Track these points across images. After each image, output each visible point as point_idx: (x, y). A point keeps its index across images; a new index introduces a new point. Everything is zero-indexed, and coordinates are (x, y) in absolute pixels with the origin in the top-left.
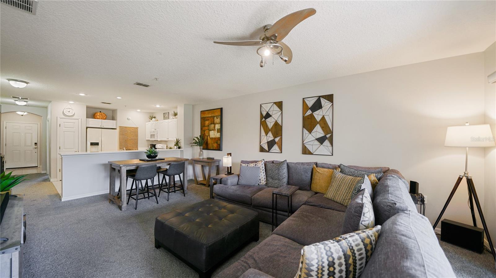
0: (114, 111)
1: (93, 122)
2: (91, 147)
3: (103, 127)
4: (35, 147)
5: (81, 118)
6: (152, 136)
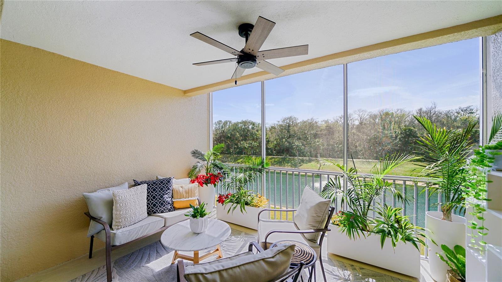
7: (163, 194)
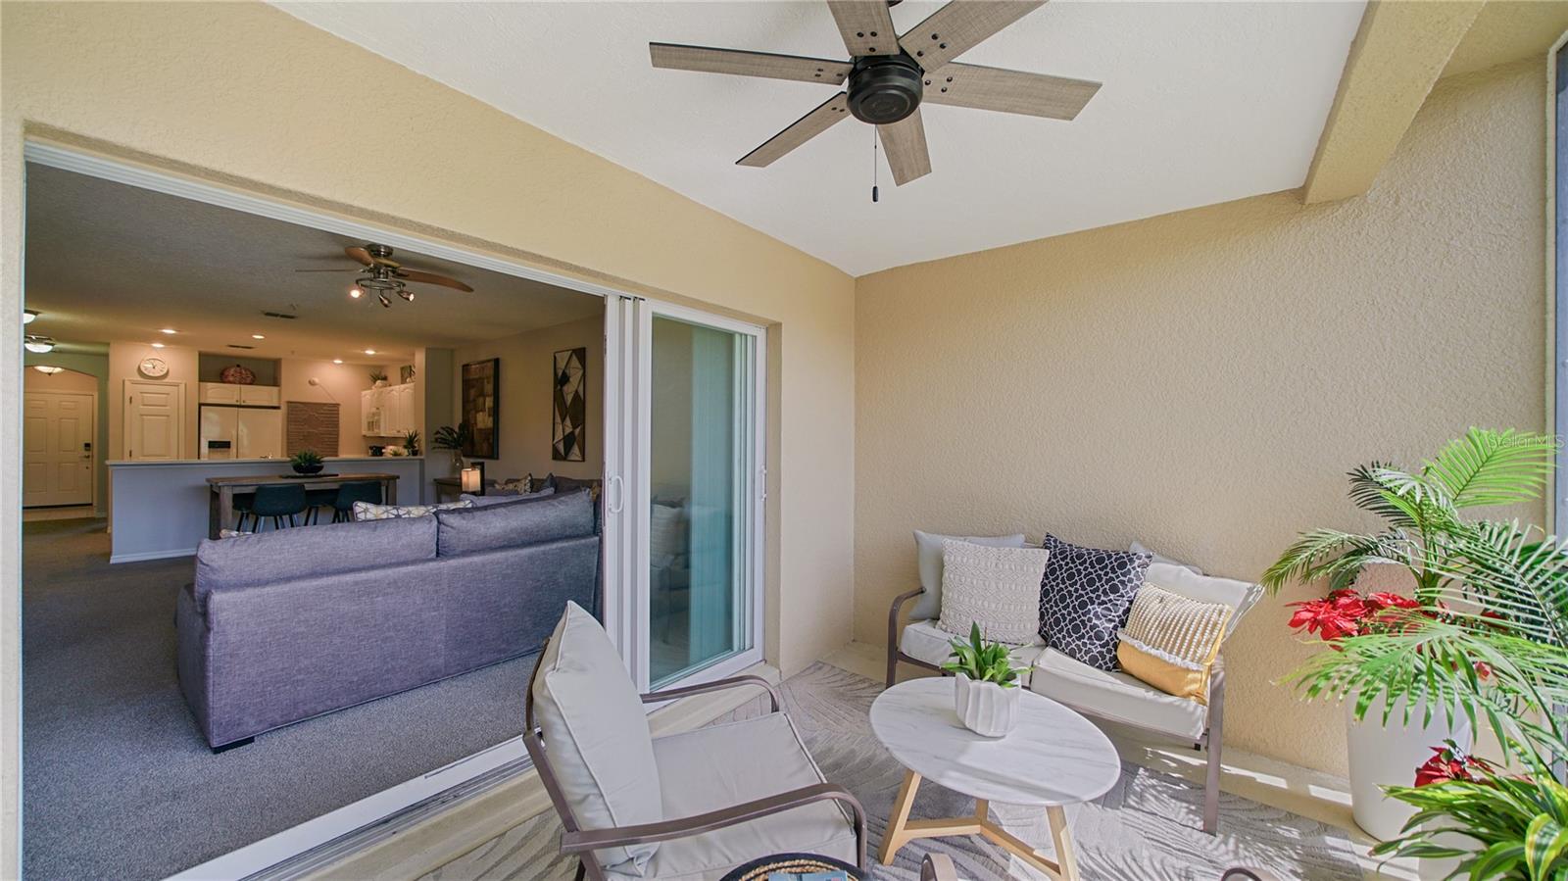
0: (276, 363)
1: (215, 392)
2: (209, 452)
3: (243, 404)
4: (87, 454)
5: (184, 382)
6: (371, 425)
7: (1090, 598)
